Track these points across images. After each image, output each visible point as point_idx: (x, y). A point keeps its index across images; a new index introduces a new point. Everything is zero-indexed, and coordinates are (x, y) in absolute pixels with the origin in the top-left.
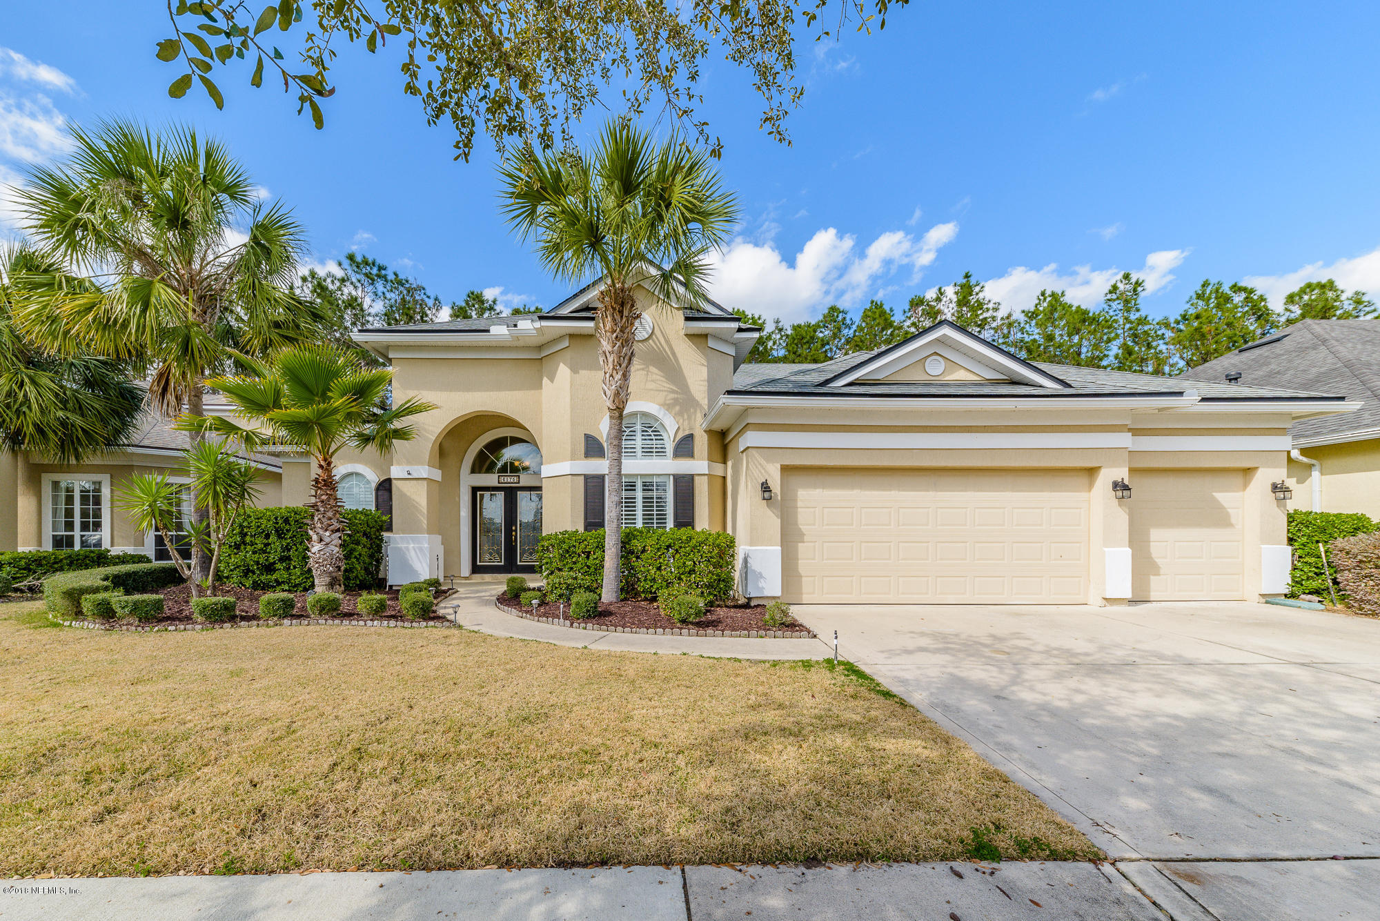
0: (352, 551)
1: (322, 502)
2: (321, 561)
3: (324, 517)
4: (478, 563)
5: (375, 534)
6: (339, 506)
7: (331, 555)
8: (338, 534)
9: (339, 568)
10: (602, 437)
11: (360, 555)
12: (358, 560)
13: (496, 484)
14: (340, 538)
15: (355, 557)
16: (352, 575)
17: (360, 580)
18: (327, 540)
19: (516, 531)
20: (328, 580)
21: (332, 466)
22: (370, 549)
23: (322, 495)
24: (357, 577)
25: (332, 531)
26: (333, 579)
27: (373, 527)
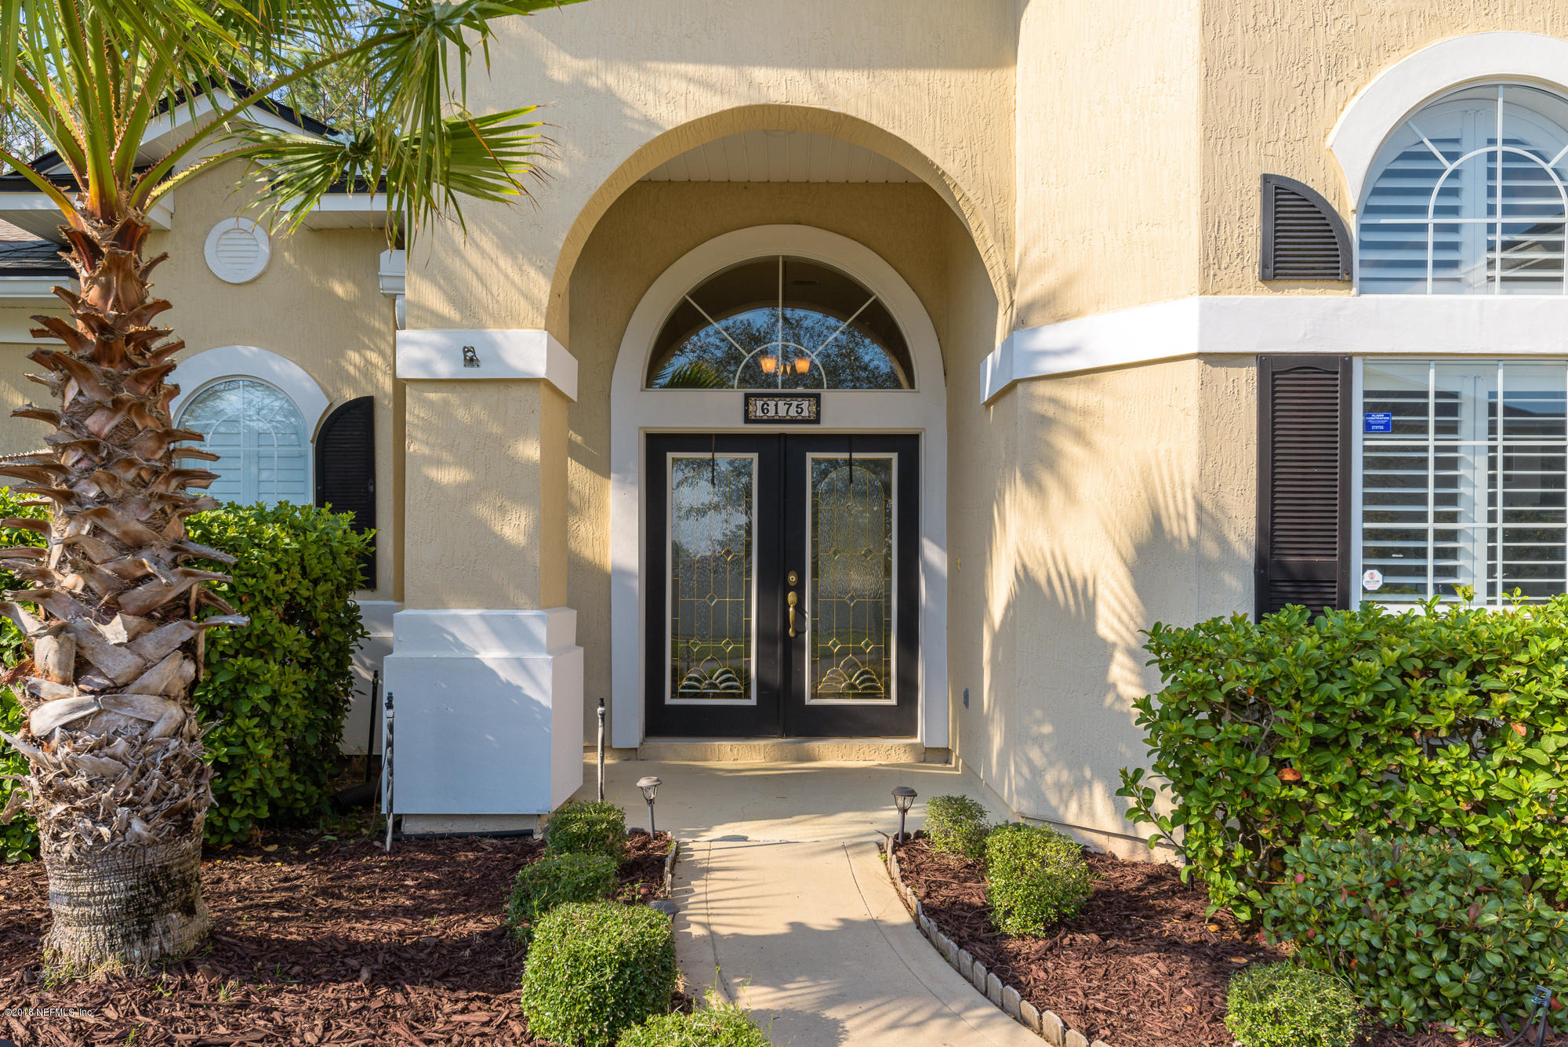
0: (242, 682)
1: (92, 446)
2: (79, 782)
3: (96, 531)
4: (669, 700)
5: (329, 607)
6: (186, 476)
7: (139, 743)
8: (178, 631)
9: (182, 818)
10: (1338, 194)
11: (274, 699)
12: (265, 719)
13: (734, 423)
14: (188, 649)
15: (255, 711)
16: (240, 788)
17: (273, 805)
18: (119, 666)
19: (800, 588)
20: (118, 888)
21: (148, 252)
22: (306, 665)
23: (90, 409)
24: (259, 792)
25: (146, 613)
26: (151, 881)
27: (325, 577)
